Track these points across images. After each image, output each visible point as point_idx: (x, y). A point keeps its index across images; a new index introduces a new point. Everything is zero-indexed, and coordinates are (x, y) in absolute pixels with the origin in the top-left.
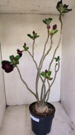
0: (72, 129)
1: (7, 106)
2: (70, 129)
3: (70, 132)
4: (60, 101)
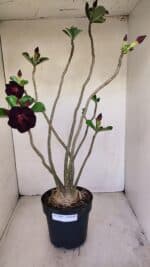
0: (142, 244)
1: (20, 196)
2: (137, 244)
3: (135, 249)
4: (124, 192)
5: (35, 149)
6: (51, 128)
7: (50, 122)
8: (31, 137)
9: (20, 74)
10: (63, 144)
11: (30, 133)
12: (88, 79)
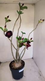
2: (39, 76)
3: (39, 77)
4: (33, 58)
10: (16, 49)
12: (20, 27)
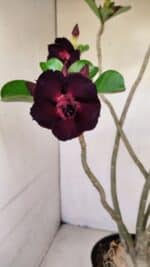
1: (62, 223)
5: (88, 172)
6: (120, 135)
7: (119, 123)
8: (84, 149)
9: (76, 32)
11: (82, 142)
